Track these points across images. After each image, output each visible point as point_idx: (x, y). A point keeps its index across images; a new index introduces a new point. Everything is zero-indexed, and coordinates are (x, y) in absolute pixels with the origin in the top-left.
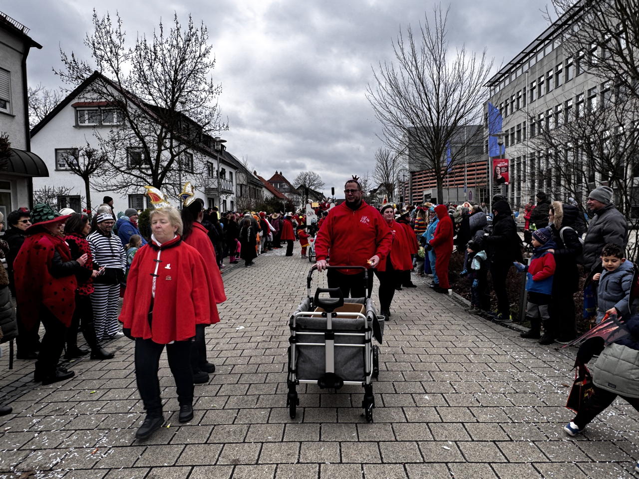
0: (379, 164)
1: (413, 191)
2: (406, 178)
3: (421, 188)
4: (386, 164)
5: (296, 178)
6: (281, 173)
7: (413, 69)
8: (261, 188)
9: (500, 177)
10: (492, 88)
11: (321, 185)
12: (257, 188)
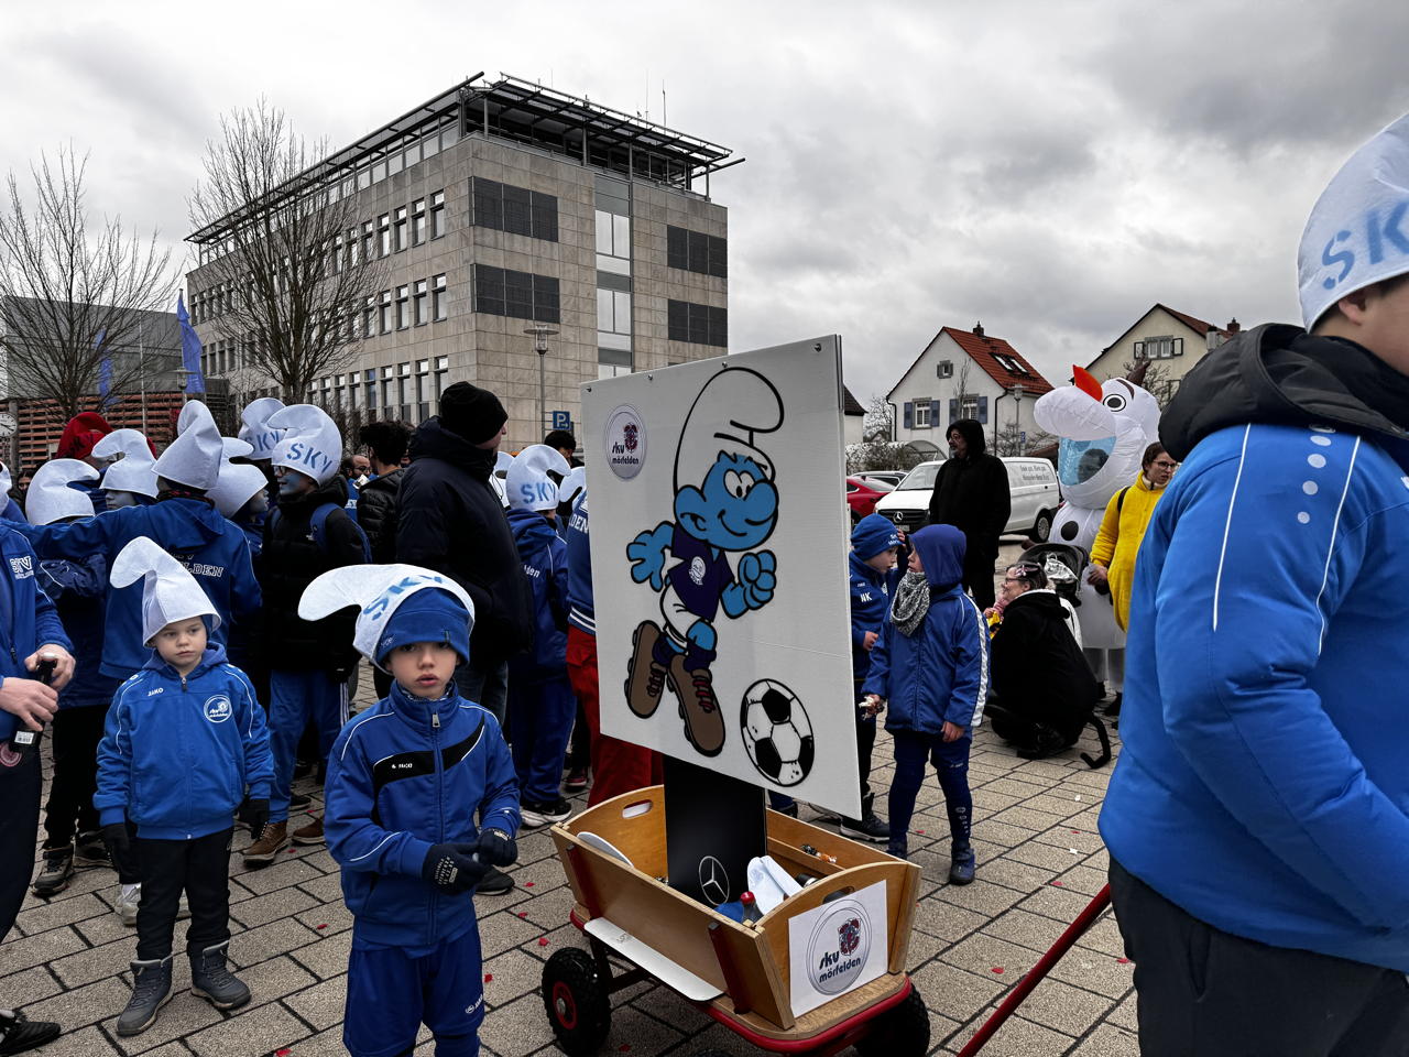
7: (19, 243)
10: (204, 247)
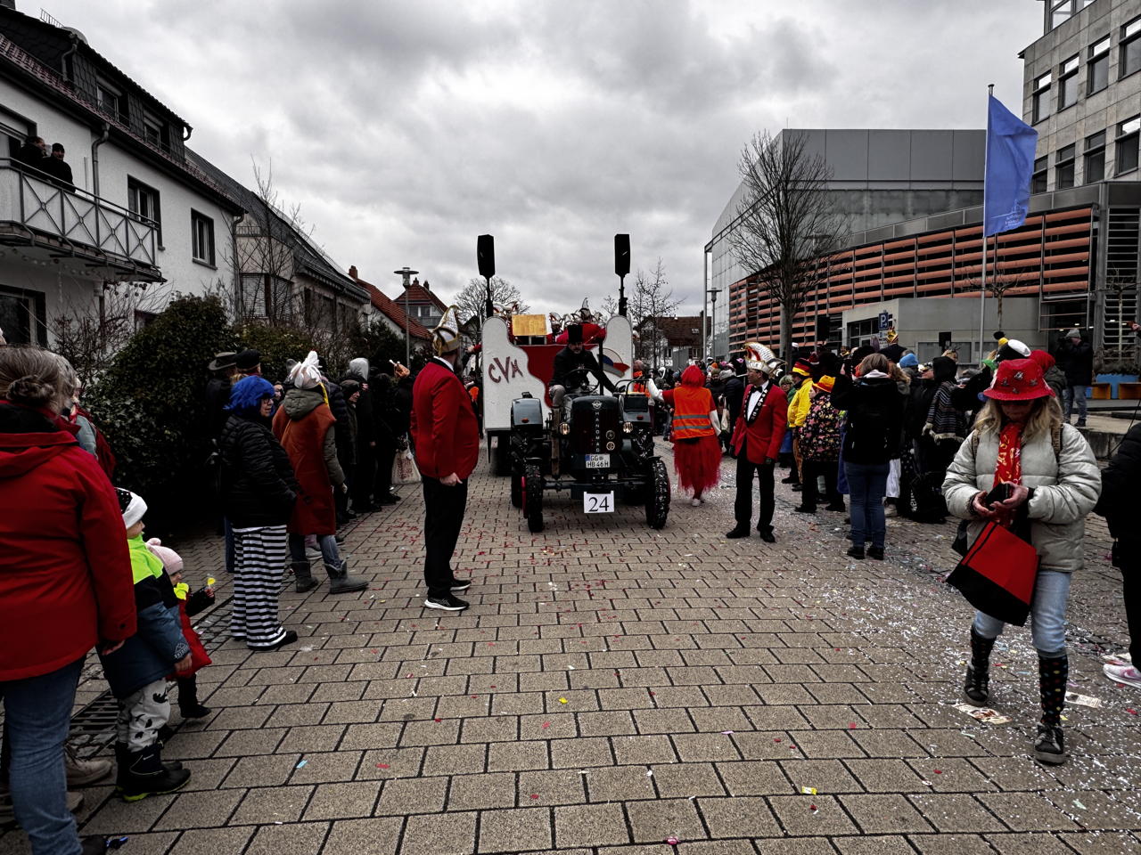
6: (426, 284)
8: (361, 304)
12: (339, 300)
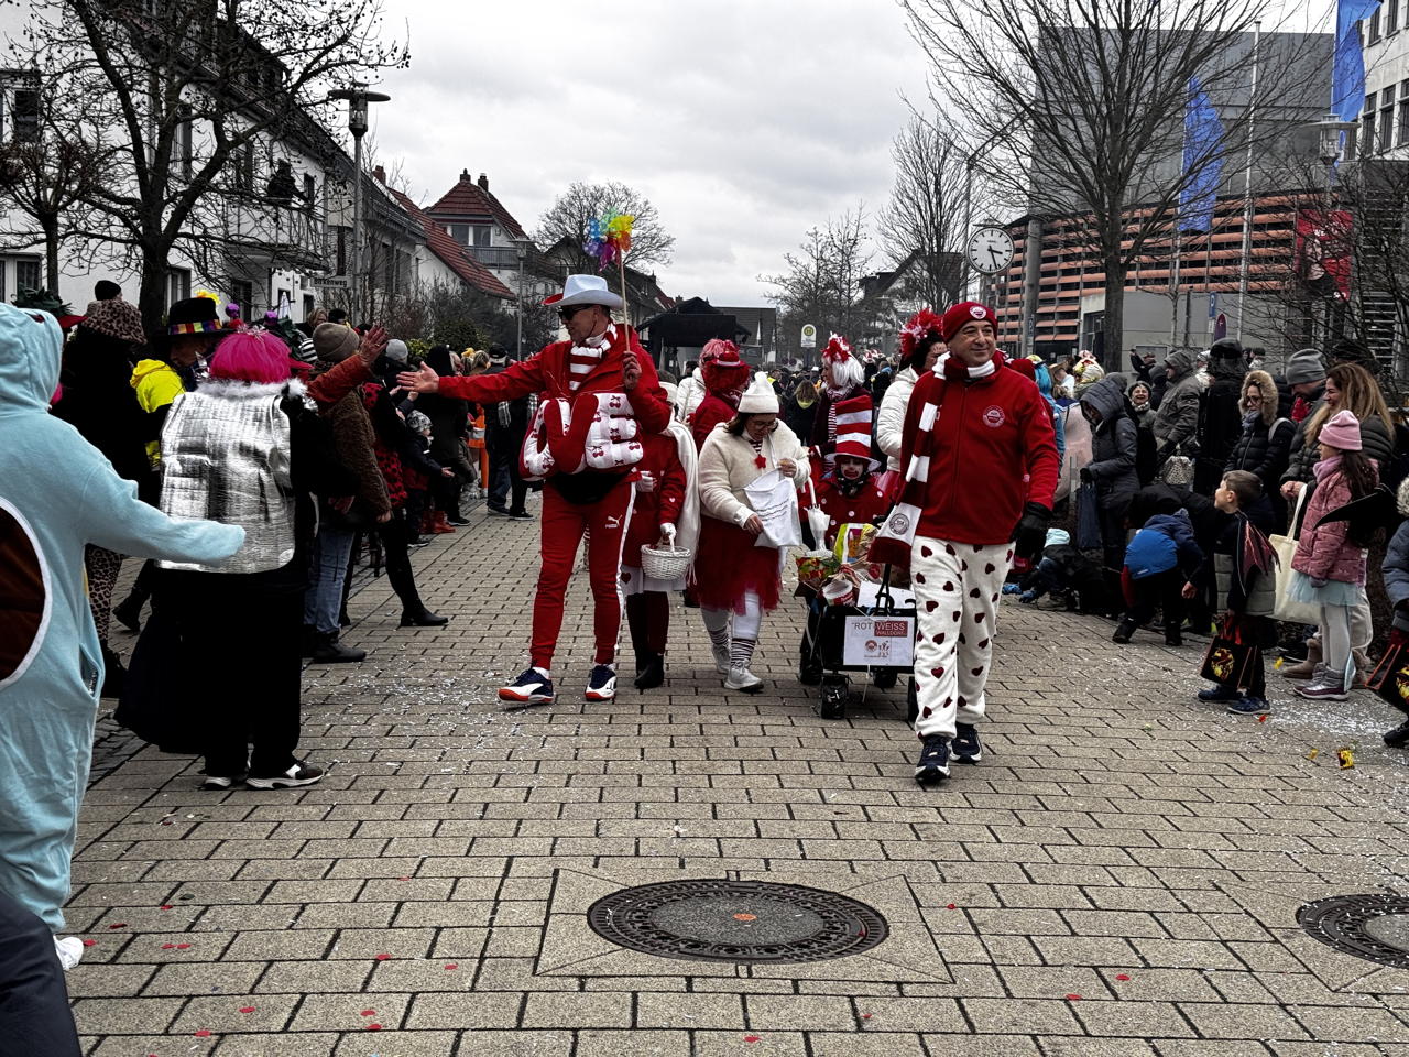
0: (911, 183)
1: (1042, 294)
2: (1000, 260)
3: (1075, 286)
4: (937, 183)
5: (551, 206)
6: (483, 181)
8: (413, 245)
9: (1317, 272)
11: (657, 244)
